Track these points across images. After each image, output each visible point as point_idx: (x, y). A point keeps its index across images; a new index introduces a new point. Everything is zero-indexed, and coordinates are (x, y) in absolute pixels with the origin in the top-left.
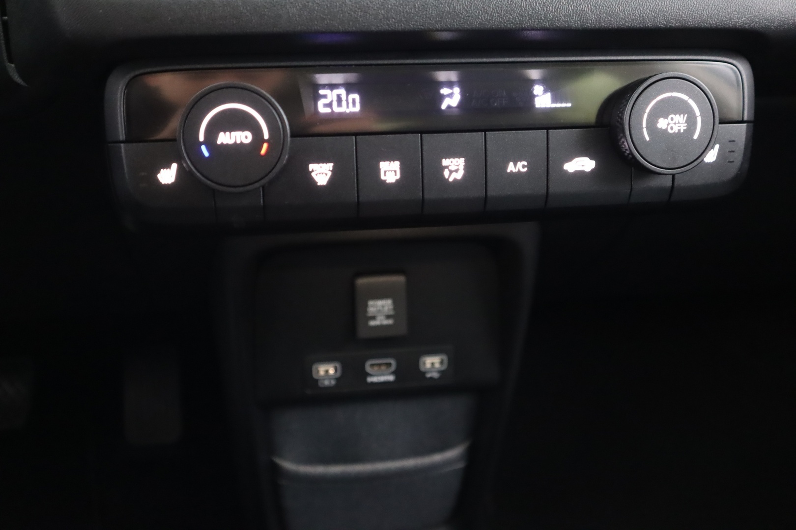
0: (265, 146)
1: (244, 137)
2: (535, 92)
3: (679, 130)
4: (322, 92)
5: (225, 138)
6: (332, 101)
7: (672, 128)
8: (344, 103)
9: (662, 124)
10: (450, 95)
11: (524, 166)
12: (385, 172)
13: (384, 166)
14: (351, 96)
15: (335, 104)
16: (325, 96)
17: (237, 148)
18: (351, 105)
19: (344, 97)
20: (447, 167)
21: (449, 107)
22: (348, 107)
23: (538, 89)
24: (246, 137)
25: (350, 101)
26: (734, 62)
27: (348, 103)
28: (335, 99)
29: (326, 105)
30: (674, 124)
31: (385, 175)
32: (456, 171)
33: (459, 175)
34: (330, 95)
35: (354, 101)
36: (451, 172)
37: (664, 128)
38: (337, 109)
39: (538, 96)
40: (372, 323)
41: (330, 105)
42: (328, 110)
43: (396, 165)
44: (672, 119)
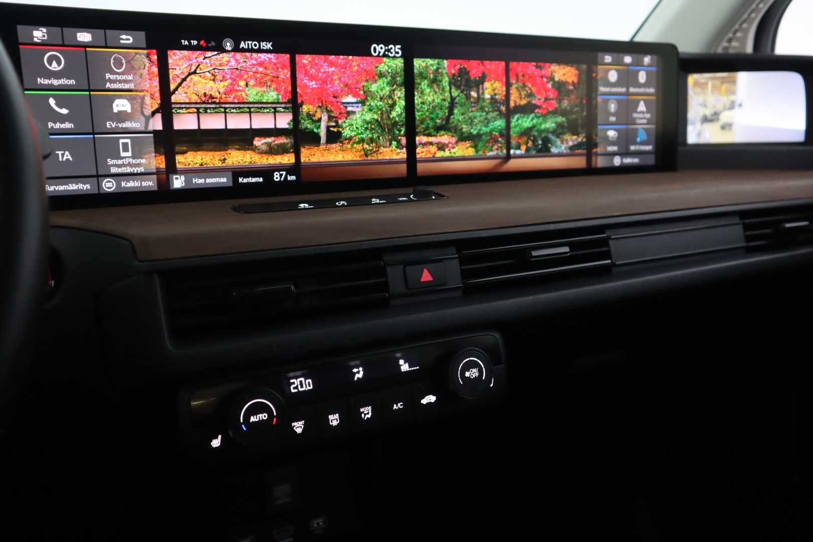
0: (275, 419)
1: (264, 416)
2: (400, 364)
3: (476, 376)
4: (292, 381)
5: (253, 419)
6: (297, 385)
7: (472, 376)
8: (304, 385)
9: (467, 374)
10: (358, 372)
11: (401, 405)
12: (332, 420)
13: (331, 417)
14: (307, 381)
15: (299, 386)
16: (294, 383)
17: (261, 422)
18: (308, 386)
19: (303, 382)
20: (363, 412)
21: (358, 378)
22: (306, 387)
23: (401, 362)
24: (265, 416)
25: (307, 383)
26: (494, 334)
27: (306, 385)
28: (299, 383)
29: (294, 388)
30: (473, 373)
31: (332, 422)
32: (368, 413)
33: (369, 416)
34: (296, 382)
35: (309, 382)
36: (365, 415)
37: (469, 376)
38: (301, 389)
39: (402, 365)
40: (278, 502)
41: (296, 388)
42: (296, 390)
43: (337, 416)
44: (472, 371)
